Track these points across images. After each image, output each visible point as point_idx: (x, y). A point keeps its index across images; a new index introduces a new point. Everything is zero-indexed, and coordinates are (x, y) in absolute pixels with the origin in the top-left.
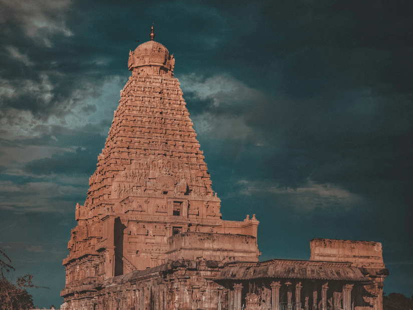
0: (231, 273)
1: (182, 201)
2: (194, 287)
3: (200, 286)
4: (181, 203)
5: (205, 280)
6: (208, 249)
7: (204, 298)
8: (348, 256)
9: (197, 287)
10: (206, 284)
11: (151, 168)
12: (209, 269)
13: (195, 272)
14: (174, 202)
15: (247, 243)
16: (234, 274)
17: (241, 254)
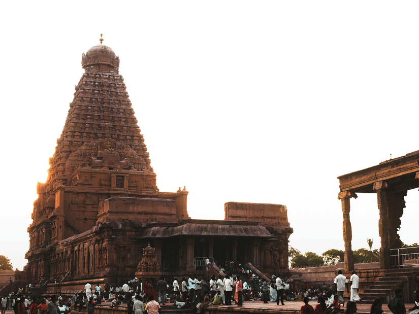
0: (151, 232)
1: (123, 175)
2: (120, 246)
3: (126, 245)
4: (123, 177)
5: (130, 240)
6: (132, 213)
7: (129, 255)
8: (257, 218)
9: (123, 246)
10: (131, 243)
11: (99, 149)
12: (134, 230)
13: (121, 233)
14: (117, 176)
15: (168, 206)
16: (154, 233)
17: (162, 217)
